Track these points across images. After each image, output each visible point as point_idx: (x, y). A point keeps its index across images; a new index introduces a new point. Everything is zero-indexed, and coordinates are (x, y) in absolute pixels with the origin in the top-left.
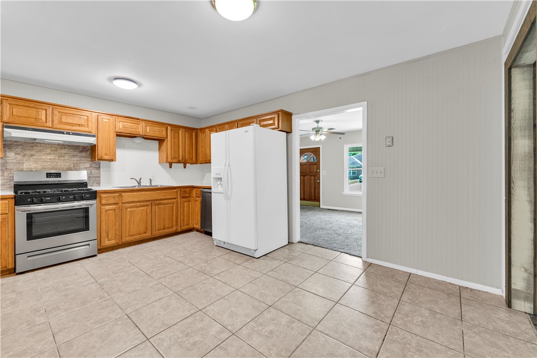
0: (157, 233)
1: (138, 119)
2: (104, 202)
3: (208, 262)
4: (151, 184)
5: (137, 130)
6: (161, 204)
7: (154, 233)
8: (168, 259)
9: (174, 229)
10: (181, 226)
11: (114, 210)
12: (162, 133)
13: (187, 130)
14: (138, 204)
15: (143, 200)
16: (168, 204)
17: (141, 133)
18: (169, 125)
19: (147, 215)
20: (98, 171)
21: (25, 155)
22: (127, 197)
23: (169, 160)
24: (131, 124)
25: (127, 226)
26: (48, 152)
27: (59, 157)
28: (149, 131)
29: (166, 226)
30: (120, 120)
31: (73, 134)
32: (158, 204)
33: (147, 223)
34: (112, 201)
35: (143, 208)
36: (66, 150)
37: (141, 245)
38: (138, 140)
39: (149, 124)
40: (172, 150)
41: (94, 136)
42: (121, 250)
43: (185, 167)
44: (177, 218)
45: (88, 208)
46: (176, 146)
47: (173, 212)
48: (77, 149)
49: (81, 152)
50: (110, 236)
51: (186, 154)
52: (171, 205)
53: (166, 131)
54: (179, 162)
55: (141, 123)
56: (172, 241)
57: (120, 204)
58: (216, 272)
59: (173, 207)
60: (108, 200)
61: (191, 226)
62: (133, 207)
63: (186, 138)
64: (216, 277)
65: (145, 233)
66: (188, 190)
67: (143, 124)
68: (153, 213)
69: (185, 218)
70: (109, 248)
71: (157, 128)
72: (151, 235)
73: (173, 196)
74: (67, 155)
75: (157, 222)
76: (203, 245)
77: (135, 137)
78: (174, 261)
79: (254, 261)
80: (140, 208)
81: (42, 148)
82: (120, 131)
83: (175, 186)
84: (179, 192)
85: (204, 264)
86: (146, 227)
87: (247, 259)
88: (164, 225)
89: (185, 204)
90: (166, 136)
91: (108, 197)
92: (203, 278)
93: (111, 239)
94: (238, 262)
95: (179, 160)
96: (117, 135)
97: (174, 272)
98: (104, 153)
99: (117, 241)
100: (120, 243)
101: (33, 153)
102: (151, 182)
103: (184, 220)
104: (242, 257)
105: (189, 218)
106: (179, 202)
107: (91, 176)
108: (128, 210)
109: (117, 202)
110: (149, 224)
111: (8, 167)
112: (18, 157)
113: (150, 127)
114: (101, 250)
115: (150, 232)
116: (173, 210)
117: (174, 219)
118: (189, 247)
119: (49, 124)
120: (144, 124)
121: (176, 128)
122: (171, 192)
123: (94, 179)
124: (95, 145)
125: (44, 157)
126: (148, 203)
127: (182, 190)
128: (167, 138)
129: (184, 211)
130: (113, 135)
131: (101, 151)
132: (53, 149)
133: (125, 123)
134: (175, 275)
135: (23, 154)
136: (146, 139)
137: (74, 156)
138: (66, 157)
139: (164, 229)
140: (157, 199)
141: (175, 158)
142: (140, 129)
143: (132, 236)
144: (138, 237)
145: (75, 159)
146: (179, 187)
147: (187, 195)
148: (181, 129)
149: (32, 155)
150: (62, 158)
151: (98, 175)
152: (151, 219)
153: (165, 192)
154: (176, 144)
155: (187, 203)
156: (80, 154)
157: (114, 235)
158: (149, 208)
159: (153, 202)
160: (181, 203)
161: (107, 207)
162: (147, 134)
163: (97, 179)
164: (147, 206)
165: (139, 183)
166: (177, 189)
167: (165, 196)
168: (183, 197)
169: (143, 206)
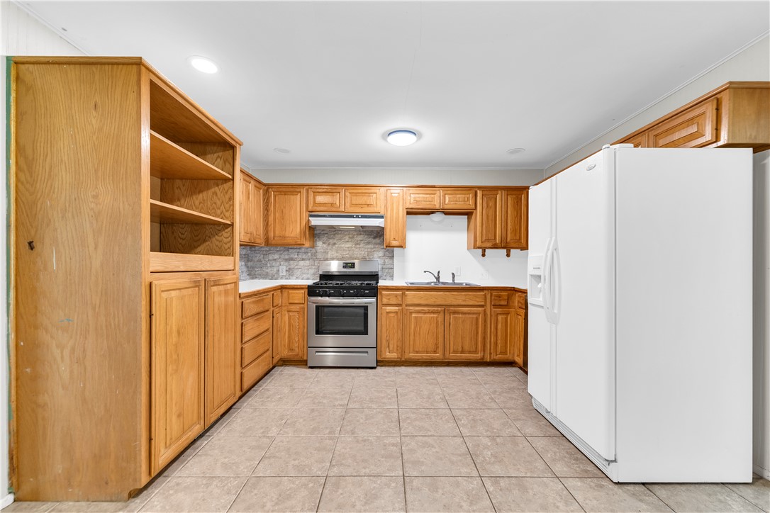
0: (453, 357)
1: (434, 187)
2: (385, 301)
3: (498, 440)
4: (454, 280)
5: (433, 203)
6: (458, 313)
7: (447, 355)
8: (443, 405)
9: (478, 356)
10: (491, 354)
11: (396, 313)
12: (468, 203)
13: (509, 192)
14: (425, 308)
15: (432, 303)
16: (469, 313)
17: (438, 207)
18: (479, 188)
19: (437, 327)
20: (391, 261)
21: (329, 244)
22: (412, 297)
23: (479, 243)
24: (424, 196)
25: (412, 337)
26: (347, 240)
27: (356, 244)
28: (450, 201)
29: (467, 348)
30: (411, 192)
31: (363, 217)
32: (455, 313)
33: (437, 338)
34: (394, 301)
35: (432, 315)
36: (362, 236)
37: (428, 368)
38: (437, 217)
39: (449, 192)
40: (484, 227)
41: (382, 217)
42: (403, 369)
43: (508, 255)
44: (484, 338)
45: (367, 306)
46: (490, 220)
47: (477, 328)
48: (371, 235)
49: (375, 238)
50: (391, 347)
51: (509, 232)
52: (475, 316)
53: (474, 198)
54: (495, 247)
55: (438, 192)
56: (470, 375)
57: (404, 306)
58: (497, 470)
59: (477, 319)
60: (389, 299)
61: (508, 357)
62: (419, 312)
63: (509, 204)
64: (488, 483)
65: (435, 352)
66: (505, 294)
67: (440, 193)
68: (447, 324)
69: (499, 342)
70: (392, 362)
71: (460, 197)
72: (442, 357)
73: (478, 302)
74: (362, 242)
75: (452, 339)
76: (512, 399)
77: (433, 213)
78: (448, 411)
79: (601, 486)
80: (428, 315)
81: (342, 236)
82: (411, 206)
83: (482, 285)
84: (488, 296)
85: (486, 441)
86: (436, 344)
87: (586, 471)
88: (462, 347)
89: (500, 318)
90: (473, 207)
91: (389, 295)
92: (464, 471)
93: (393, 352)
94: (559, 468)
95: (496, 244)
96: (408, 213)
97: (433, 433)
98: (392, 238)
99: (400, 356)
100: (403, 359)
101: (335, 241)
102: (454, 277)
103: (496, 344)
104: (576, 459)
105: (506, 342)
106: (489, 313)
107: (384, 267)
108: (413, 315)
109: (400, 303)
110: (441, 340)
111: (318, 257)
112: (325, 246)
113: (450, 196)
114: (380, 363)
115: (442, 352)
116: (477, 324)
117: (480, 339)
118: (487, 394)
119: (342, 209)
120: (442, 192)
121: (490, 191)
122: (474, 295)
123: (387, 270)
124: (383, 228)
125: (343, 246)
126: (439, 309)
127: (495, 293)
128: (476, 209)
129: (497, 329)
130: (402, 212)
131: (389, 236)
132: (351, 236)
133: (417, 196)
134: (430, 440)
135: (327, 243)
136: (446, 214)
137: (368, 243)
138: (362, 245)
139: (462, 352)
140: (453, 303)
141: (488, 240)
142: (436, 200)
143: (417, 352)
144: (424, 356)
145: (370, 246)
146: (488, 287)
147: (504, 303)
148: (499, 192)
149: (335, 244)
150: (358, 246)
151: (392, 267)
152: (443, 332)
153: (465, 295)
154: (490, 218)
155: (504, 316)
156: (374, 241)
157: (395, 346)
158: (441, 316)
159: (446, 309)
160: (491, 315)
161: (389, 309)
162: (446, 207)
163: (390, 270)
164: (438, 312)
165: (438, 278)
166: (486, 292)
167: (465, 301)
168: (495, 306)
169: (433, 312)
